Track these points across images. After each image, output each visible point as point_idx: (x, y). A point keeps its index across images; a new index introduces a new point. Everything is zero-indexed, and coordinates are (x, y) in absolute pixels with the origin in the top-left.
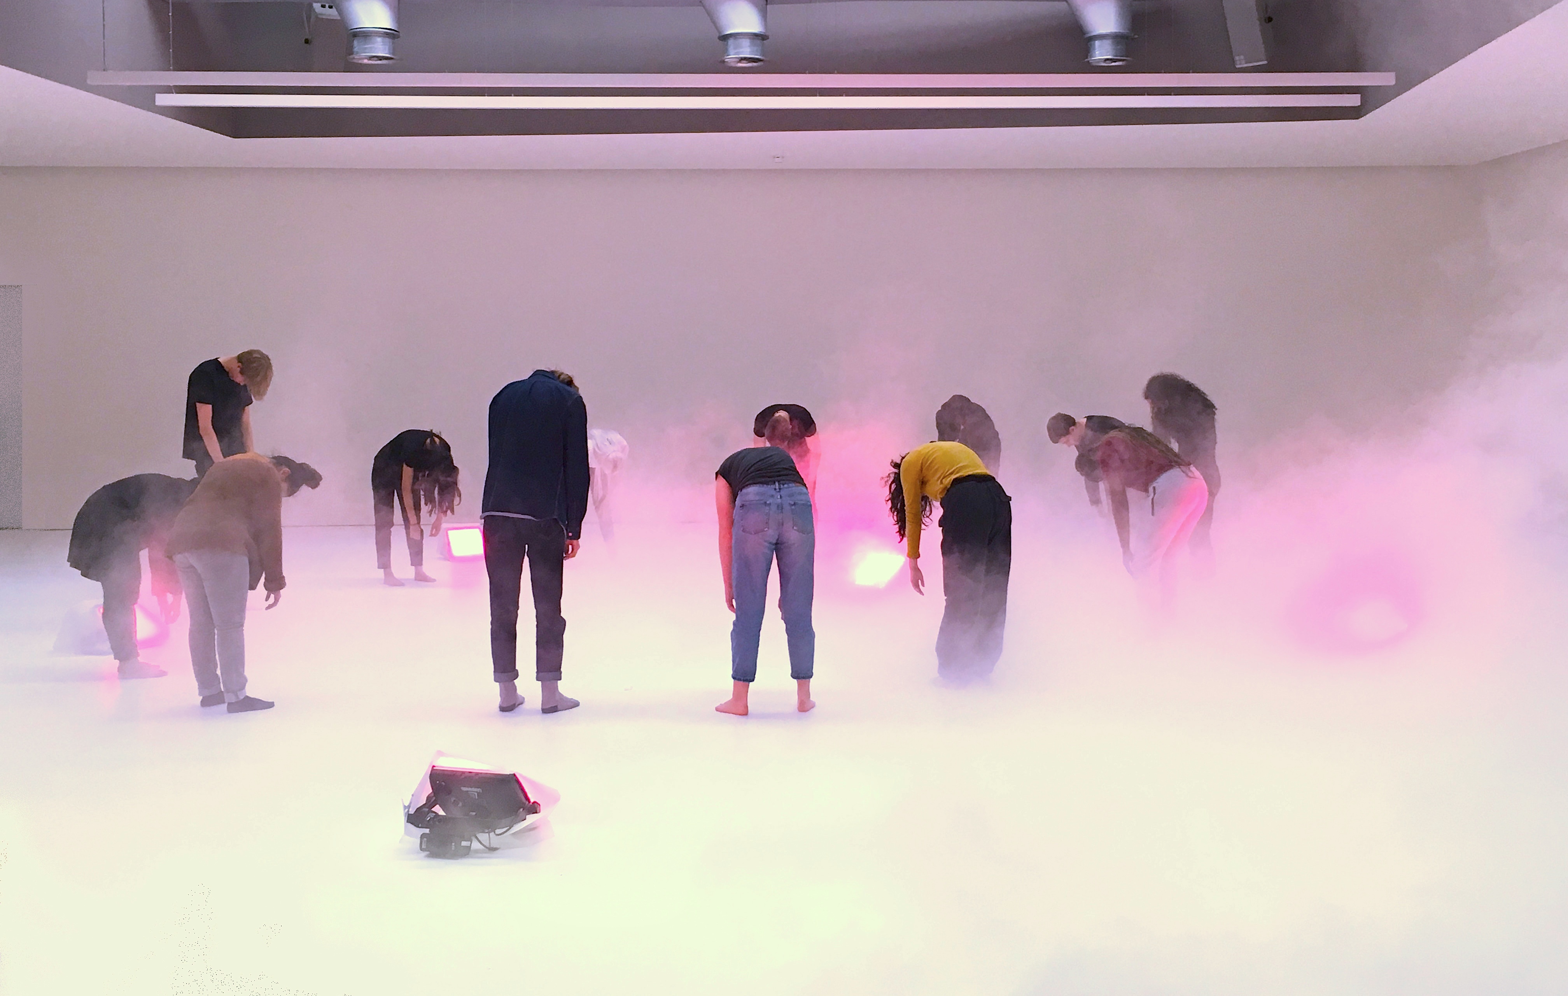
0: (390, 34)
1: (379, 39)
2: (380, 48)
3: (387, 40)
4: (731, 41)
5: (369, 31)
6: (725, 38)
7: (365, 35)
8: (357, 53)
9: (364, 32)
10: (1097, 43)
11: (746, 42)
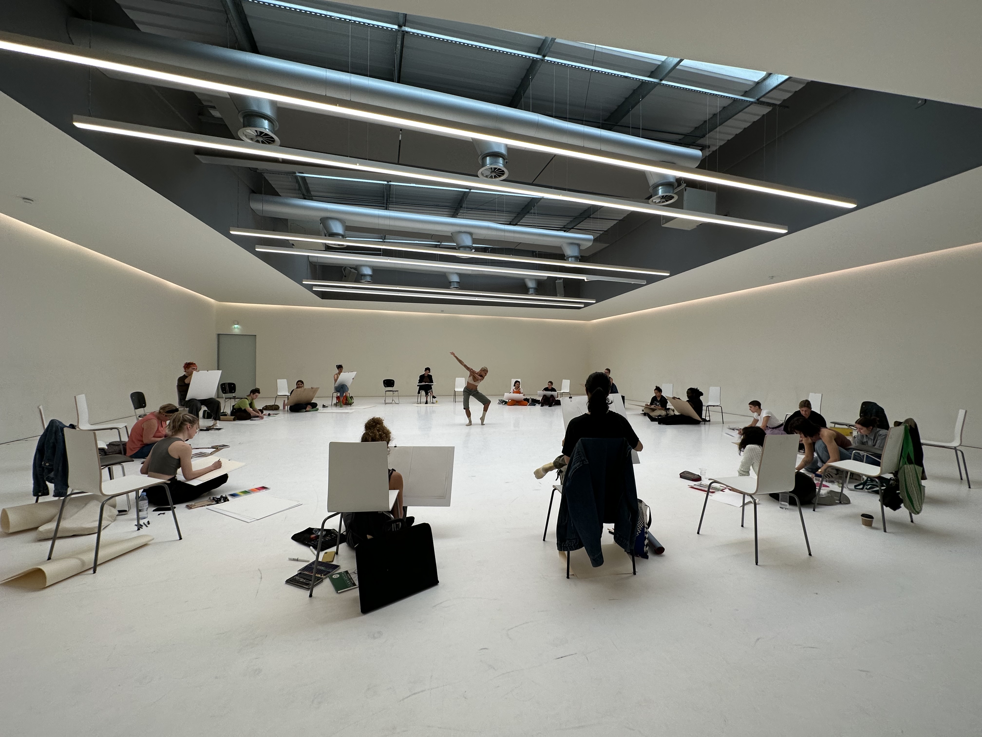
0: (371, 276)
3: (369, 277)
4: (452, 283)
6: (450, 282)
7: (365, 275)
8: (363, 280)
10: (531, 290)
11: (455, 283)
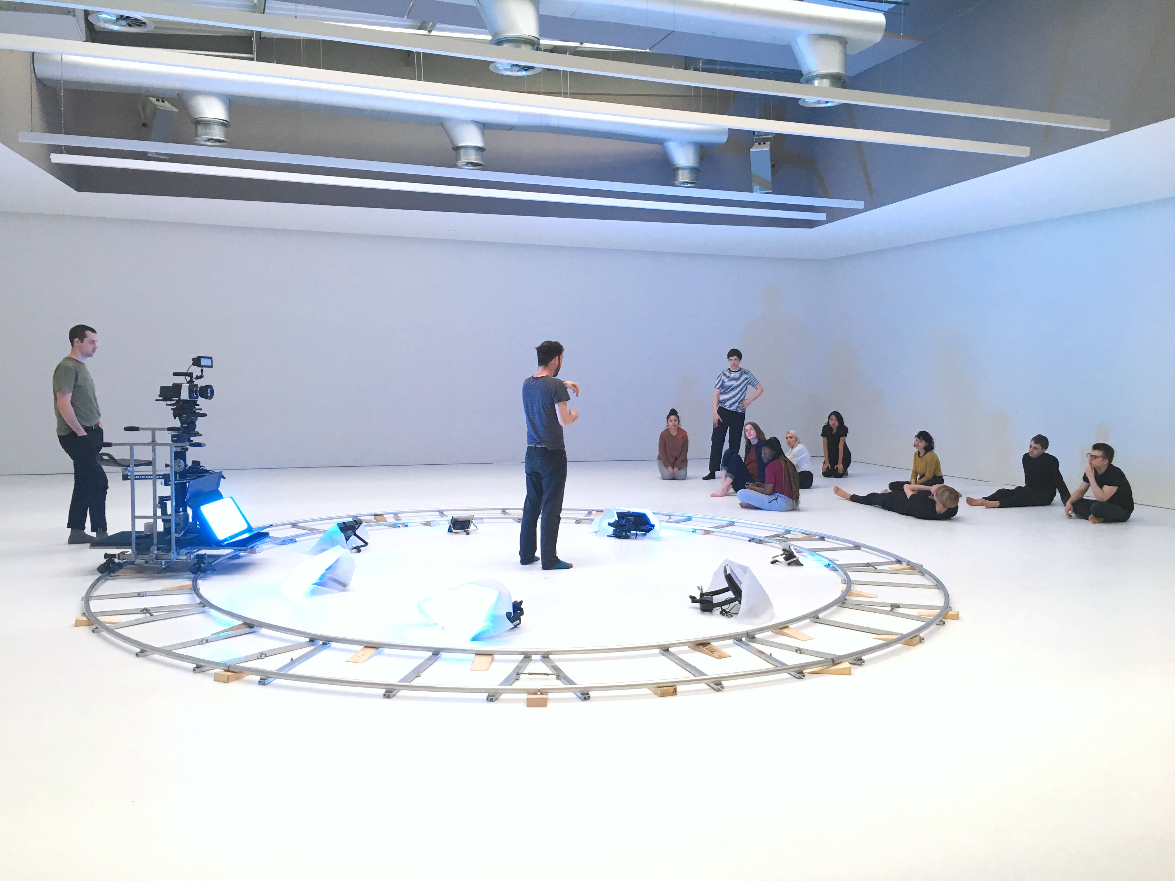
0: (224, 124)
1: (216, 126)
2: (218, 133)
3: (221, 127)
4: (462, 151)
5: (211, 120)
6: (457, 149)
7: (206, 123)
8: (200, 136)
9: (207, 121)
10: (680, 172)
11: (472, 152)
